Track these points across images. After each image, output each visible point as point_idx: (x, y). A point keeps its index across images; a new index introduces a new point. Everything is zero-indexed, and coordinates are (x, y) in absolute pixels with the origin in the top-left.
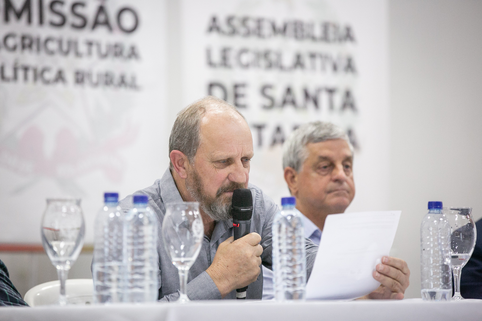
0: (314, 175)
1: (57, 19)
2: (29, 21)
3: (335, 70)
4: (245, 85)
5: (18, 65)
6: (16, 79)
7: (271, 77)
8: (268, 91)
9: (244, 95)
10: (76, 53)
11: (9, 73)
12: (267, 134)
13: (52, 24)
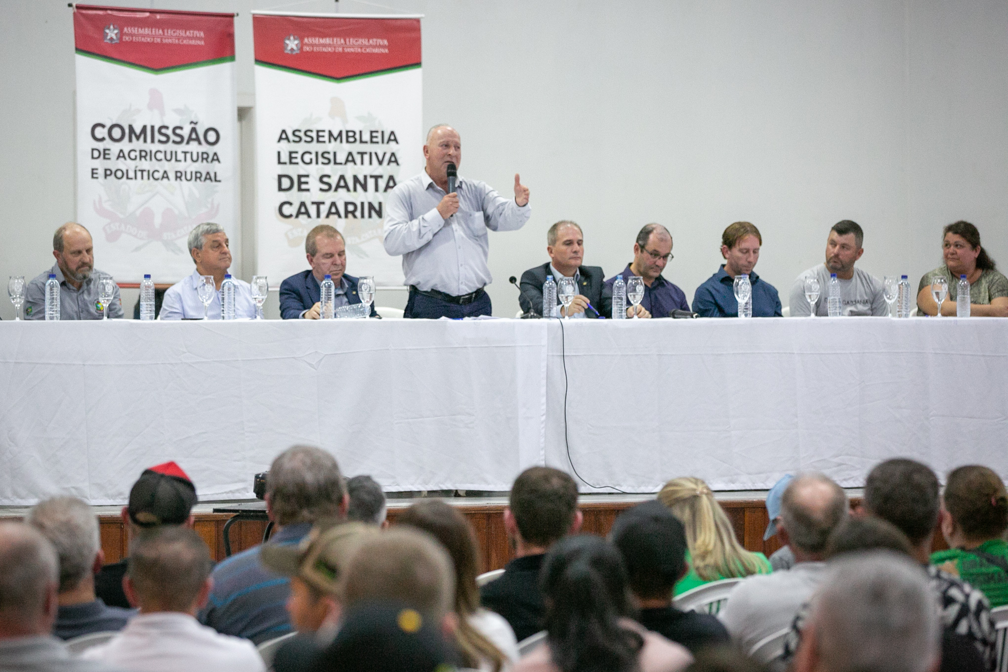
0: (211, 251)
1: (164, 139)
2: (145, 141)
3: (380, 163)
4: (307, 176)
5: (138, 169)
6: (136, 178)
7: (328, 169)
8: (325, 179)
9: (306, 183)
10: (176, 160)
11: (131, 174)
12: (324, 209)
13: (160, 141)
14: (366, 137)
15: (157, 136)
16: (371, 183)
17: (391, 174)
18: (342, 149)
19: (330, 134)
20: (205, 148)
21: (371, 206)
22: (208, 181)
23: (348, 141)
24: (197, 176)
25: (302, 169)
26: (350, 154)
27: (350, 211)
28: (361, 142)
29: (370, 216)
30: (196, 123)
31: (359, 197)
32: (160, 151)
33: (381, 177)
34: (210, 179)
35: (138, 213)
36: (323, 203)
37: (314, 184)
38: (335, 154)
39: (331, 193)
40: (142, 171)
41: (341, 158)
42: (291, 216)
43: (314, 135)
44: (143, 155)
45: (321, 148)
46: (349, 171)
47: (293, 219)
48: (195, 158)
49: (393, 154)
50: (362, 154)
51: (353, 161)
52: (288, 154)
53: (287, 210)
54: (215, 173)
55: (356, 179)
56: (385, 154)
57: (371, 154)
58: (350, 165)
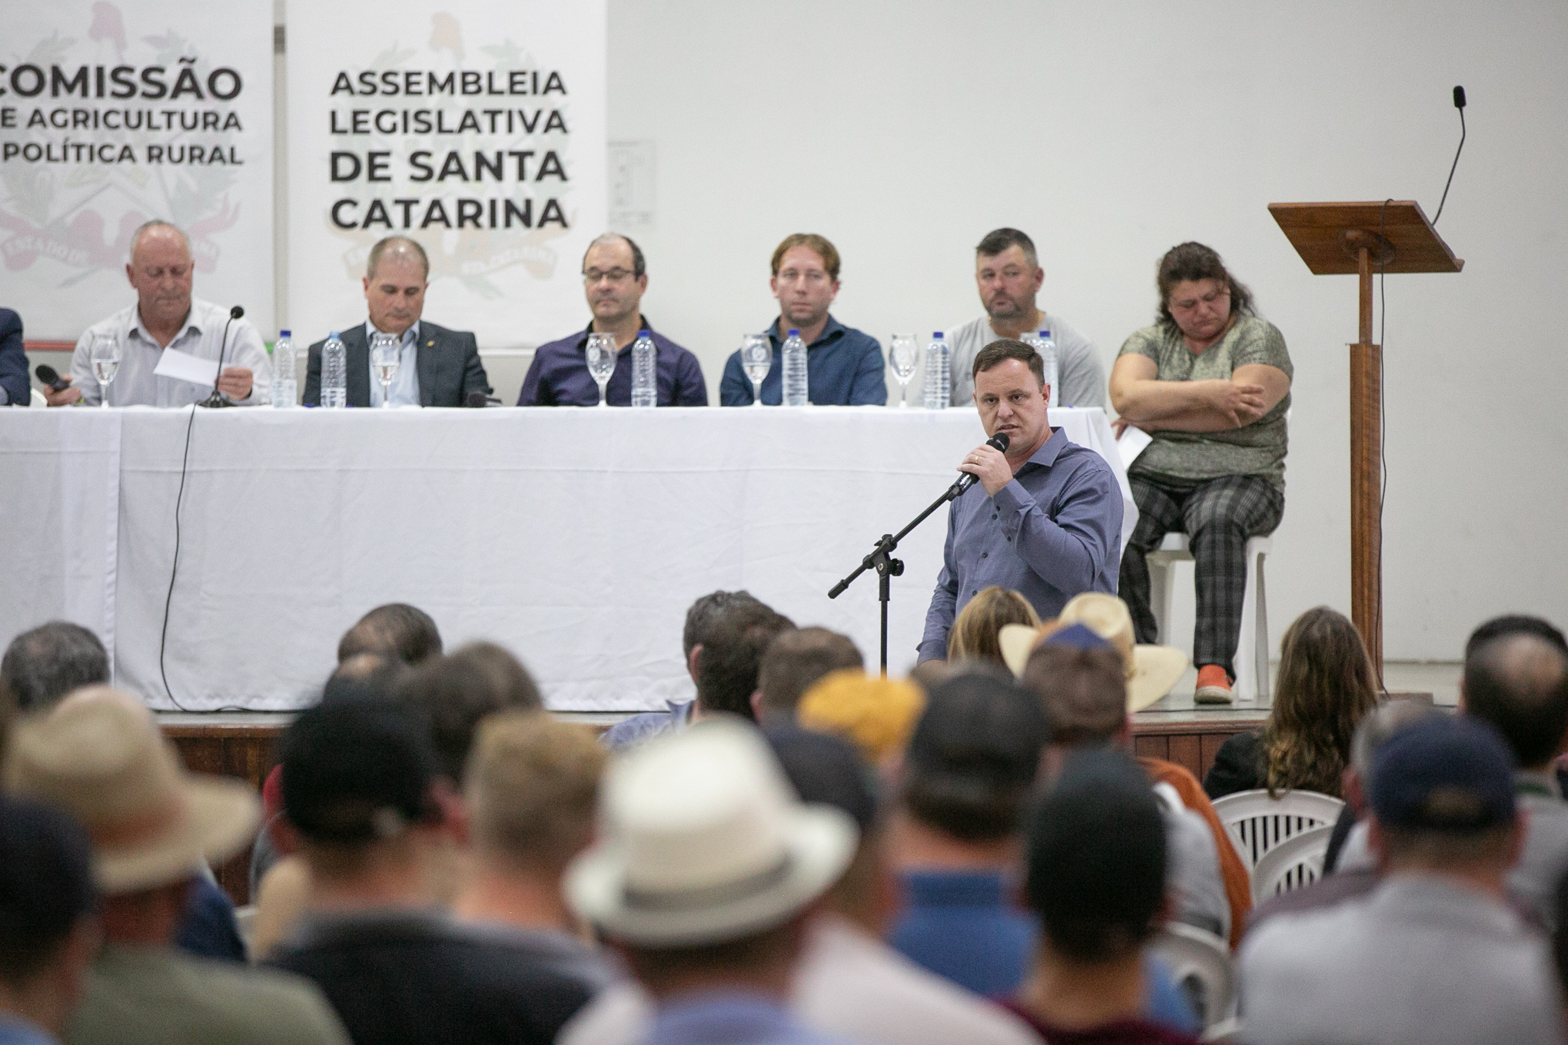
1: (123, 89)
2: (84, 93)
3: (530, 129)
4: (387, 154)
5: (69, 143)
6: (65, 158)
7: (425, 142)
8: (421, 160)
9: (385, 166)
10: (150, 126)
11: (57, 152)
12: (418, 213)
13: (115, 94)
14: (501, 83)
15: (109, 85)
16: (510, 165)
17: (551, 148)
18: (454, 107)
19: (432, 79)
20: (210, 104)
21: (510, 207)
22: (217, 164)
23: (464, 92)
24: (195, 154)
25: (376, 142)
26: (469, 114)
27: (469, 215)
28: (491, 91)
29: (508, 224)
30: (193, 61)
31: (487, 190)
32: (117, 112)
33: (531, 154)
34: (221, 158)
35: (70, 220)
36: (417, 202)
37: (399, 168)
38: (440, 114)
39: (432, 183)
40: (79, 147)
41: (452, 121)
42: (353, 225)
43: (400, 80)
44: (80, 118)
45: (413, 104)
46: (468, 145)
47: (357, 230)
48: (189, 121)
49: (555, 114)
50: (493, 114)
51: (475, 126)
52: (350, 116)
53: (347, 214)
54: (232, 150)
55: (480, 160)
56: (538, 113)
57: (510, 113)
58: (469, 133)
